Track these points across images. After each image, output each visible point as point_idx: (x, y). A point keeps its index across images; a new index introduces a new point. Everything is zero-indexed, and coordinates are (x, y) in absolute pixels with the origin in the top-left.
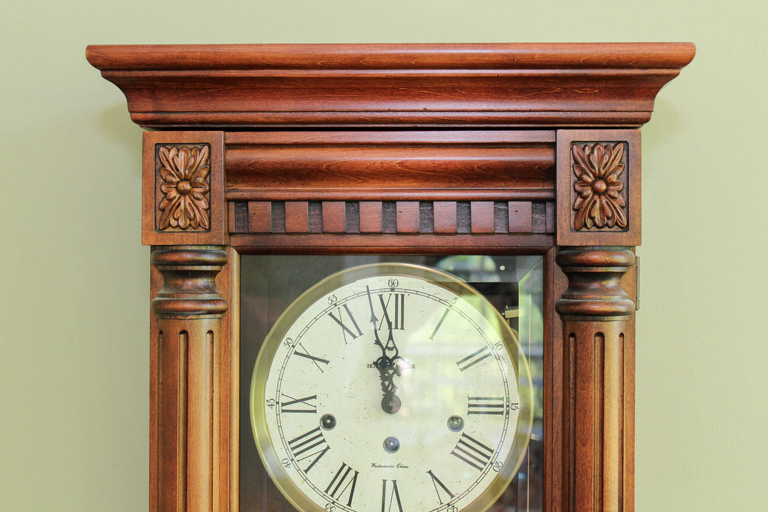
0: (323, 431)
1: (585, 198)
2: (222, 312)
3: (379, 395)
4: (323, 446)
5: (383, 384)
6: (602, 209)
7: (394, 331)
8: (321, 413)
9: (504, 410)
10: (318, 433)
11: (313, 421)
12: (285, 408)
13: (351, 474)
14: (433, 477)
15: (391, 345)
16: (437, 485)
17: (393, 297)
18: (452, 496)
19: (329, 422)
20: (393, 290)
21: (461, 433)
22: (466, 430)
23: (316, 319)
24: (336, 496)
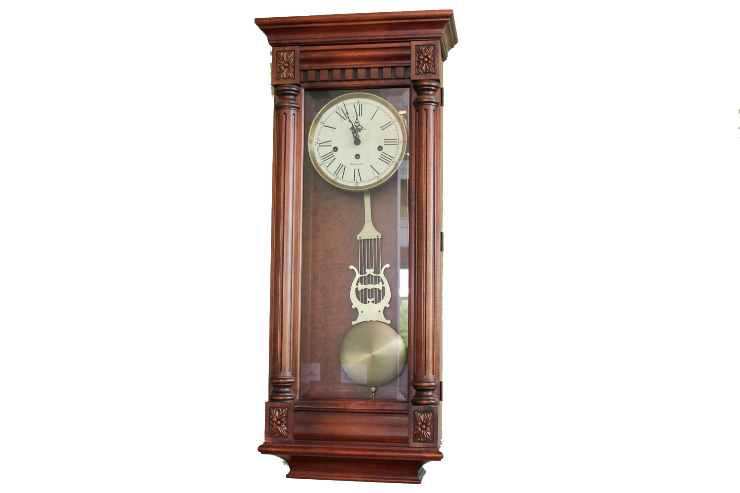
0: (333, 152)
1: (420, 64)
2: (298, 108)
3: (352, 139)
4: (333, 158)
5: (353, 135)
6: (426, 67)
7: (358, 117)
8: (333, 146)
9: (397, 143)
10: (332, 153)
11: (330, 149)
12: (320, 145)
13: (343, 167)
14: (372, 167)
15: (357, 121)
16: (374, 170)
17: (358, 106)
18: (379, 174)
19: (335, 149)
20: (358, 103)
21: (382, 152)
22: (383, 150)
23: (331, 114)
24: (338, 175)
